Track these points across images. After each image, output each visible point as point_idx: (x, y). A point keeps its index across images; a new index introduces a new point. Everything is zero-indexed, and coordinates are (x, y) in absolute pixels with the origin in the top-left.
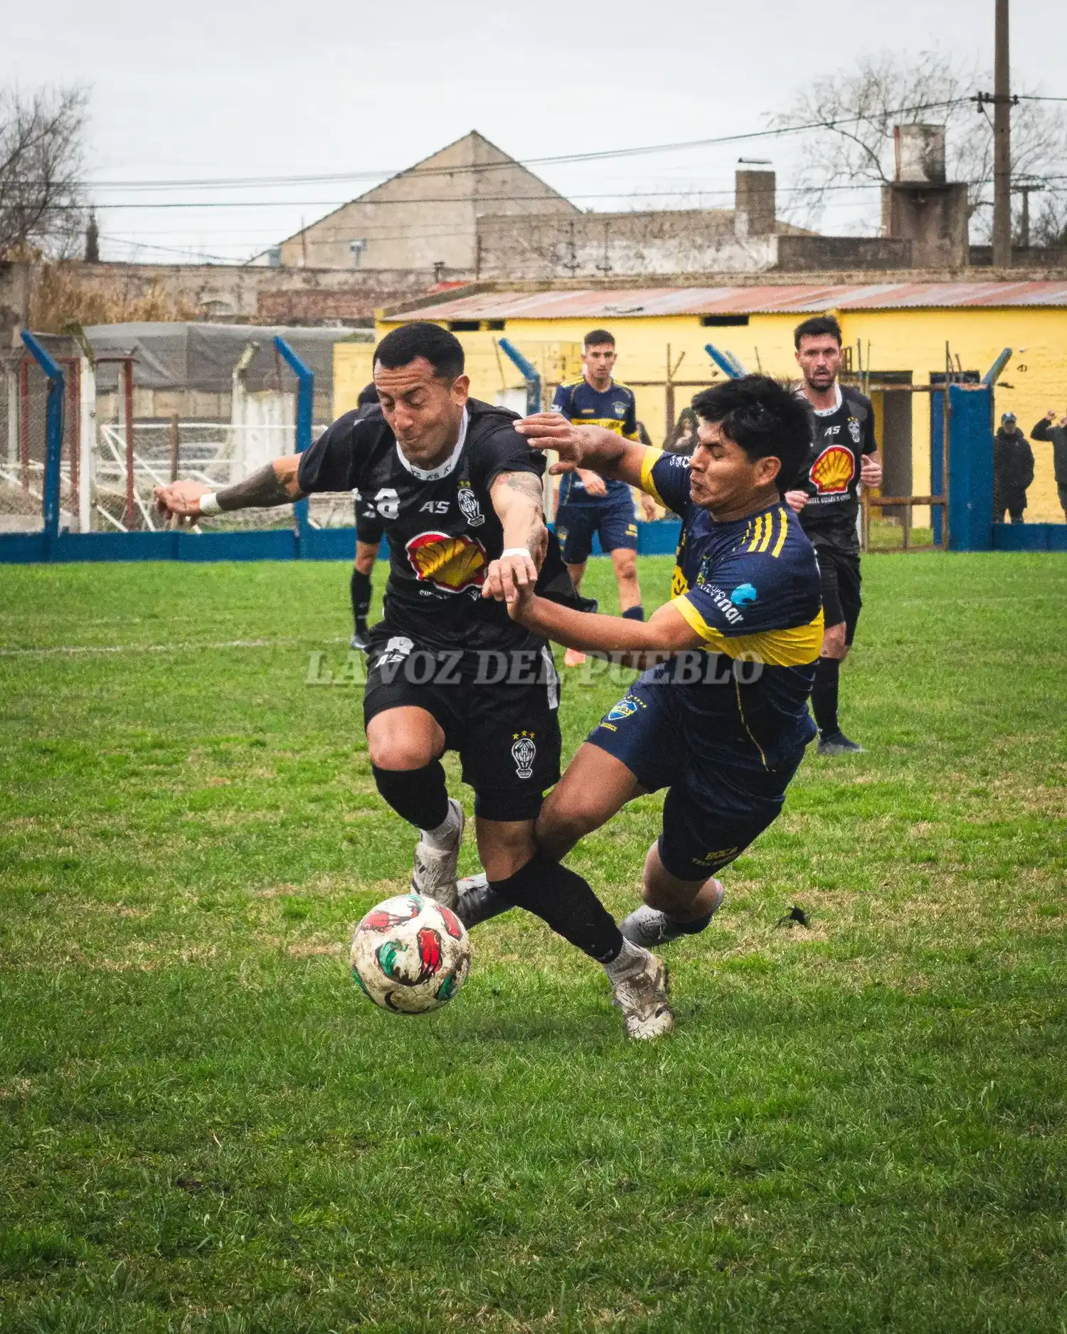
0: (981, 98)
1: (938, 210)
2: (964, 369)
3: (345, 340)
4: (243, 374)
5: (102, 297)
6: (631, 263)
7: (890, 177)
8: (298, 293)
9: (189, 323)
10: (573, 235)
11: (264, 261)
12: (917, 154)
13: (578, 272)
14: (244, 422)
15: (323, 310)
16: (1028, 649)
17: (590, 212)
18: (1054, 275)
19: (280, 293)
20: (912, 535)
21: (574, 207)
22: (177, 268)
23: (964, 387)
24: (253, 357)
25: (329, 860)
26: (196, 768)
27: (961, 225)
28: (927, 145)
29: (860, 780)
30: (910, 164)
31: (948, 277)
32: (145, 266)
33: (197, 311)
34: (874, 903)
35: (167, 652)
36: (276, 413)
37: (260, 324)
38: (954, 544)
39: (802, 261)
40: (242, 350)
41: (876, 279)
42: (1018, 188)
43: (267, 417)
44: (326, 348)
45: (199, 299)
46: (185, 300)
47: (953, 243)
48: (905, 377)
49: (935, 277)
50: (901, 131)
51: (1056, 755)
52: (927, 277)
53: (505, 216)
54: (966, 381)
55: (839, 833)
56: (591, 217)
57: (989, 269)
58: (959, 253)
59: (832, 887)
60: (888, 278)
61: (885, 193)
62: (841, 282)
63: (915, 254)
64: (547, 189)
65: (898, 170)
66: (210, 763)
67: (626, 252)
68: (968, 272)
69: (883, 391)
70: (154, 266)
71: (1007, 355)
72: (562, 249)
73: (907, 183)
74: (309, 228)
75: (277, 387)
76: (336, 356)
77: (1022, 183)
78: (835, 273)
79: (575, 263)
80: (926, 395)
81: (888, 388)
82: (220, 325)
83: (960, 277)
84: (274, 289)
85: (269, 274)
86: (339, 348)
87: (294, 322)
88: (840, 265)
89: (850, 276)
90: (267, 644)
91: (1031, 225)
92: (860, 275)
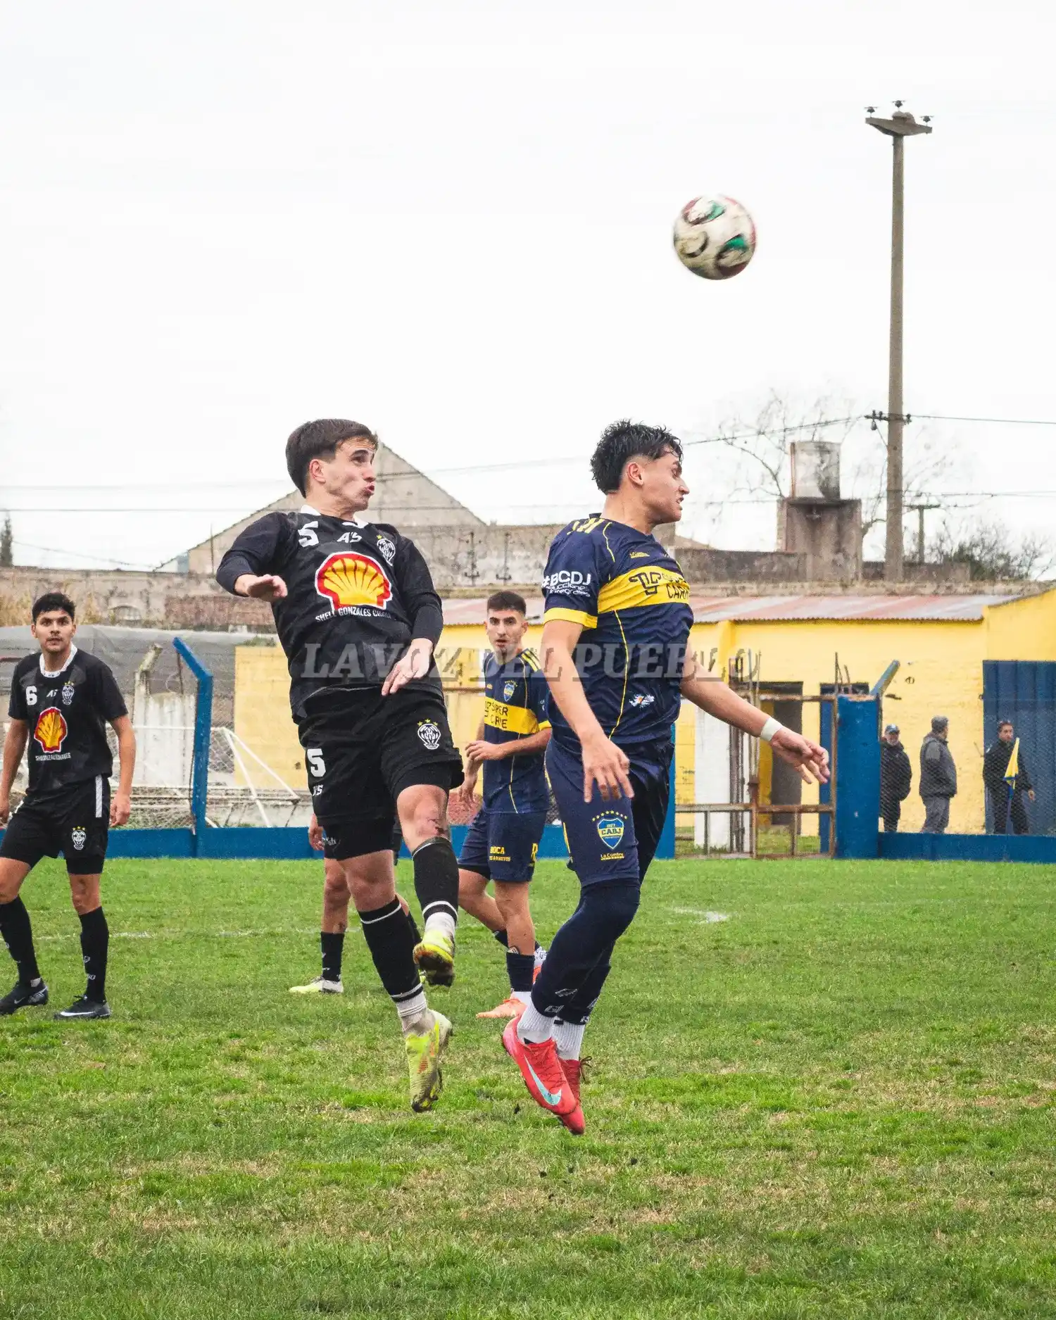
0: (875, 416)
1: (831, 526)
2: (854, 680)
3: (247, 644)
4: (146, 673)
5: (11, 599)
6: (530, 574)
7: (787, 494)
8: (204, 598)
9: (97, 627)
10: (473, 546)
11: (172, 568)
12: (812, 470)
13: (478, 581)
14: (145, 723)
15: (230, 616)
16: (903, 951)
17: (493, 524)
18: (942, 590)
19: (188, 600)
20: (799, 843)
21: (479, 520)
22: (87, 573)
23: (853, 698)
24: (155, 659)
25: (193, 1141)
26: (71, 1052)
27: (854, 542)
28: (822, 462)
29: (724, 1072)
30: (804, 480)
31: (839, 590)
32: (56, 571)
33: (105, 615)
34: (725, 1188)
35: (55, 942)
36: (177, 714)
37: (165, 629)
38: (840, 853)
39: (698, 574)
40: (145, 651)
41: (768, 592)
42: (912, 507)
43: (168, 716)
44: (229, 651)
45: (108, 603)
46: (94, 604)
47: (846, 557)
48: (796, 687)
49: (827, 590)
50: (797, 448)
51: (918, 1050)
52: (819, 590)
53: (410, 527)
54: (855, 692)
55: (698, 1121)
56: (493, 528)
57: (881, 582)
58: (852, 567)
59: (685, 1171)
60: (780, 590)
61: (781, 509)
62: (734, 593)
63: (809, 569)
64: (452, 500)
65: (793, 486)
66: (84, 1047)
67: (526, 562)
68: (859, 586)
69: (772, 700)
70: (66, 571)
71: (895, 667)
72: (463, 559)
73: (801, 499)
74: (216, 536)
75: (180, 690)
76: (238, 659)
77: (917, 502)
78: (728, 584)
79: (475, 573)
80: (817, 705)
81: (777, 698)
82: (128, 629)
83: (850, 590)
84: (181, 595)
85: (177, 580)
86: (240, 651)
87: (200, 627)
88: (734, 576)
89: (744, 588)
90: (154, 935)
91: (926, 543)
92: (752, 587)
